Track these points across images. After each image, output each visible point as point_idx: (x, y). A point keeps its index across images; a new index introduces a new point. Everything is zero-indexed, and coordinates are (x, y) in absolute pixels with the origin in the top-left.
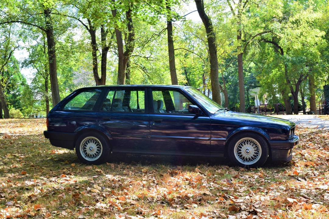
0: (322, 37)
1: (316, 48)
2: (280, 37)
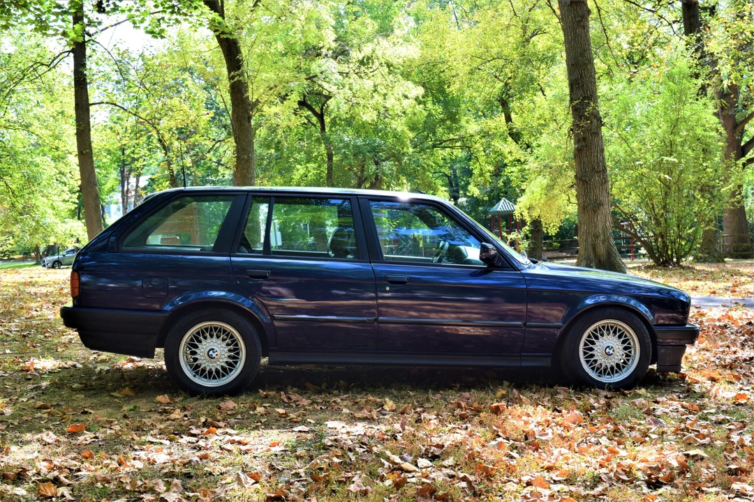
0: (417, 99)
1: (403, 122)
2: (329, 92)
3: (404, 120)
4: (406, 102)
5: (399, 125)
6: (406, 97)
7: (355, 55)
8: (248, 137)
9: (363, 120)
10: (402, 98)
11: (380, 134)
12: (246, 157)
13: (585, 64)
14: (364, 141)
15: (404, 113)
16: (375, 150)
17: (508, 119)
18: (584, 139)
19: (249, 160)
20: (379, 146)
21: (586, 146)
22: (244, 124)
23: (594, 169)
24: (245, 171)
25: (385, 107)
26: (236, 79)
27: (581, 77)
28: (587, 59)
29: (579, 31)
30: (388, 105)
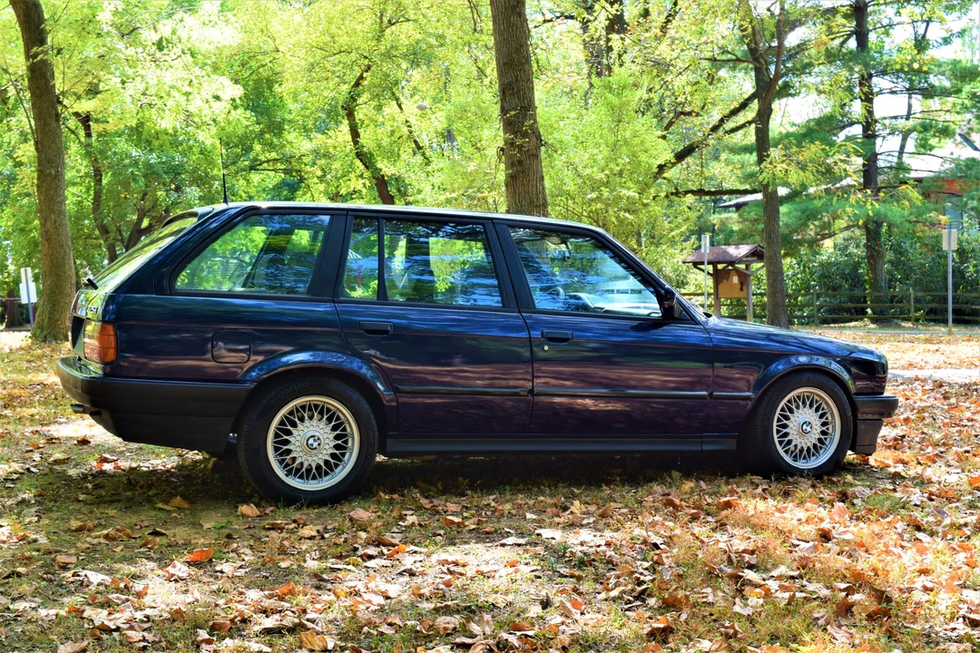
0: (232, 101)
1: (213, 133)
3: (214, 130)
4: (216, 105)
5: (208, 138)
6: (217, 98)
7: (148, 36)
8: (56, 143)
9: (157, 128)
10: (212, 100)
11: (180, 148)
12: (53, 172)
13: (521, 64)
14: (158, 157)
15: (214, 121)
16: (175, 171)
17: (355, 134)
18: (520, 162)
19: (58, 177)
20: (181, 165)
21: (523, 172)
22: (50, 125)
23: (532, 202)
24: (52, 192)
25: (187, 111)
26: (39, 58)
27: (516, 80)
28: (524, 57)
29: (514, 19)
30: (192, 108)
